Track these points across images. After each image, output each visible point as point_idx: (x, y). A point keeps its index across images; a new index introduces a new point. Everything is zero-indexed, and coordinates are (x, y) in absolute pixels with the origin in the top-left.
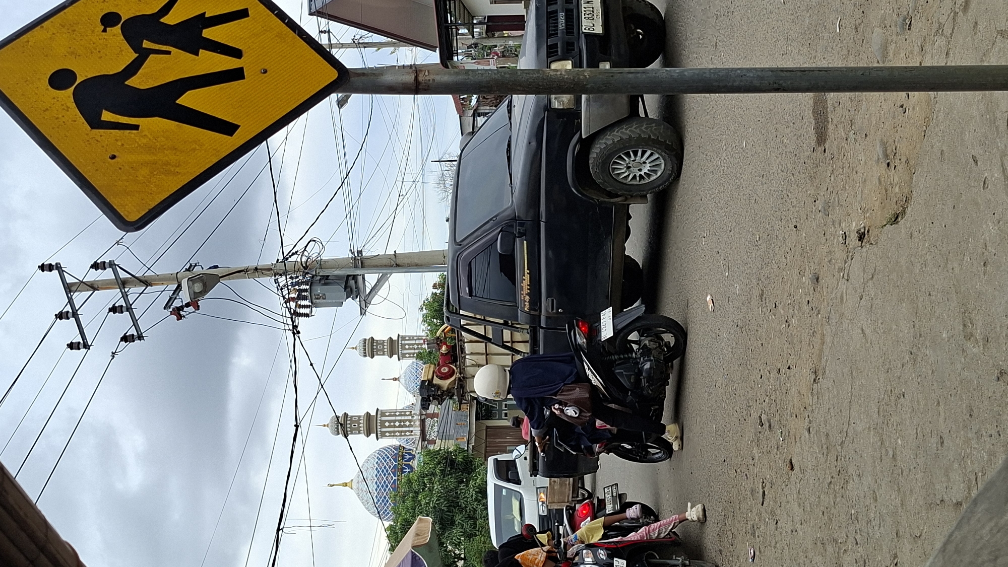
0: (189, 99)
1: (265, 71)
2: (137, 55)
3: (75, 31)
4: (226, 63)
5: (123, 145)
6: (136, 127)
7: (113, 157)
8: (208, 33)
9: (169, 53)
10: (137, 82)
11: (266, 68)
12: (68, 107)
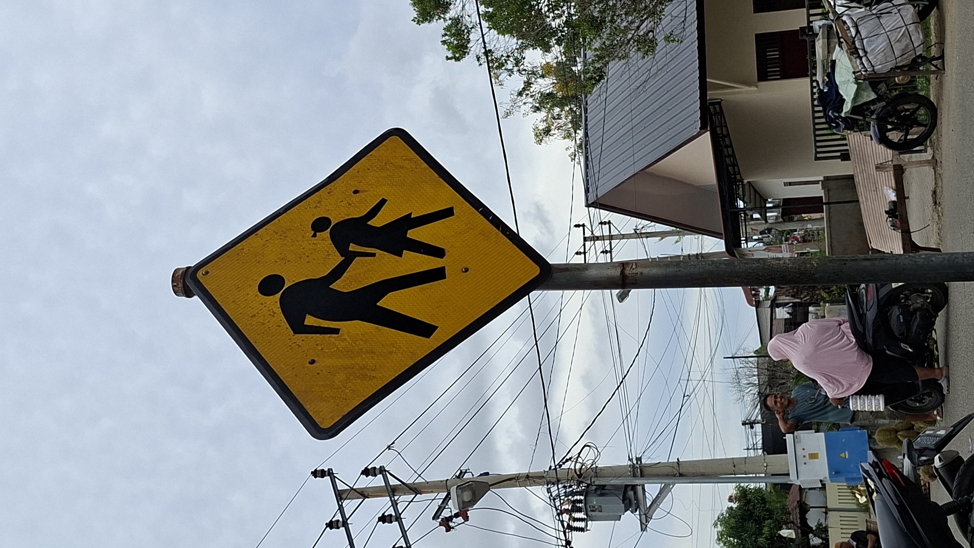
0: (390, 302)
1: (467, 270)
2: (343, 258)
3: (286, 237)
4: (429, 263)
5: (322, 349)
6: (336, 331)
7: (313, 362)
8: (412, 234)
9: (373, 255)
10: (341, 285)
11: (467, 266)
12: (274, 313)
